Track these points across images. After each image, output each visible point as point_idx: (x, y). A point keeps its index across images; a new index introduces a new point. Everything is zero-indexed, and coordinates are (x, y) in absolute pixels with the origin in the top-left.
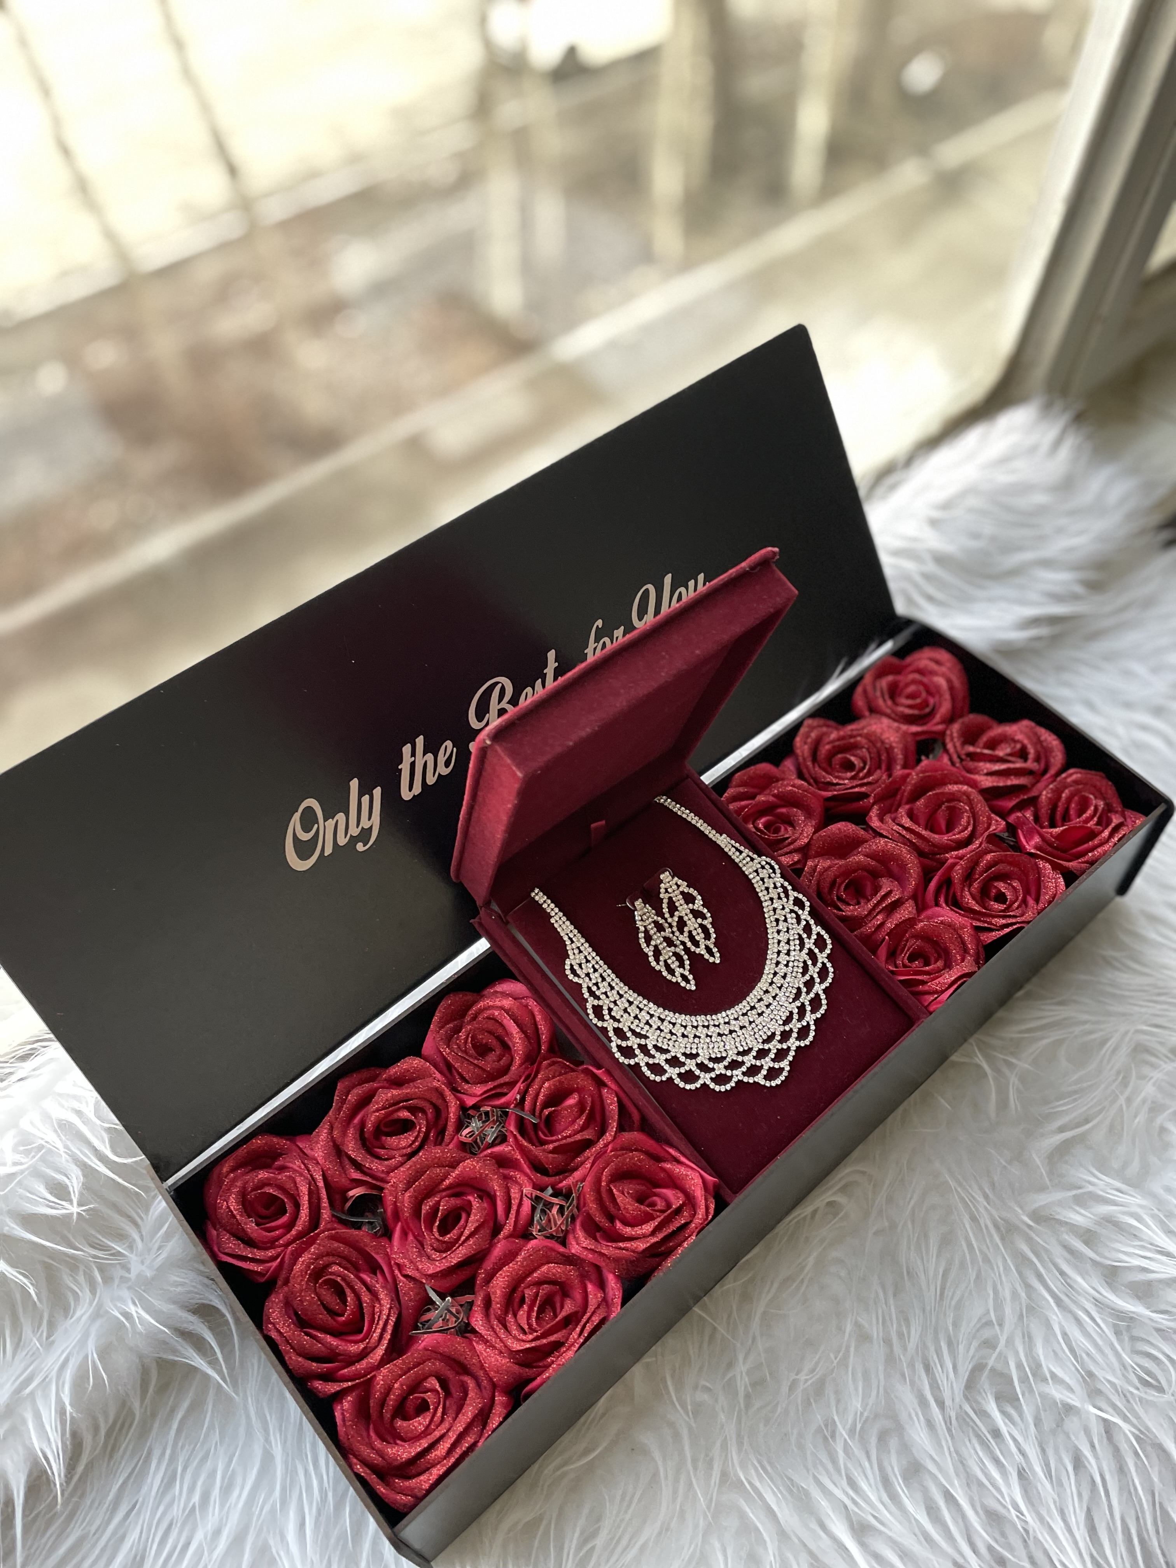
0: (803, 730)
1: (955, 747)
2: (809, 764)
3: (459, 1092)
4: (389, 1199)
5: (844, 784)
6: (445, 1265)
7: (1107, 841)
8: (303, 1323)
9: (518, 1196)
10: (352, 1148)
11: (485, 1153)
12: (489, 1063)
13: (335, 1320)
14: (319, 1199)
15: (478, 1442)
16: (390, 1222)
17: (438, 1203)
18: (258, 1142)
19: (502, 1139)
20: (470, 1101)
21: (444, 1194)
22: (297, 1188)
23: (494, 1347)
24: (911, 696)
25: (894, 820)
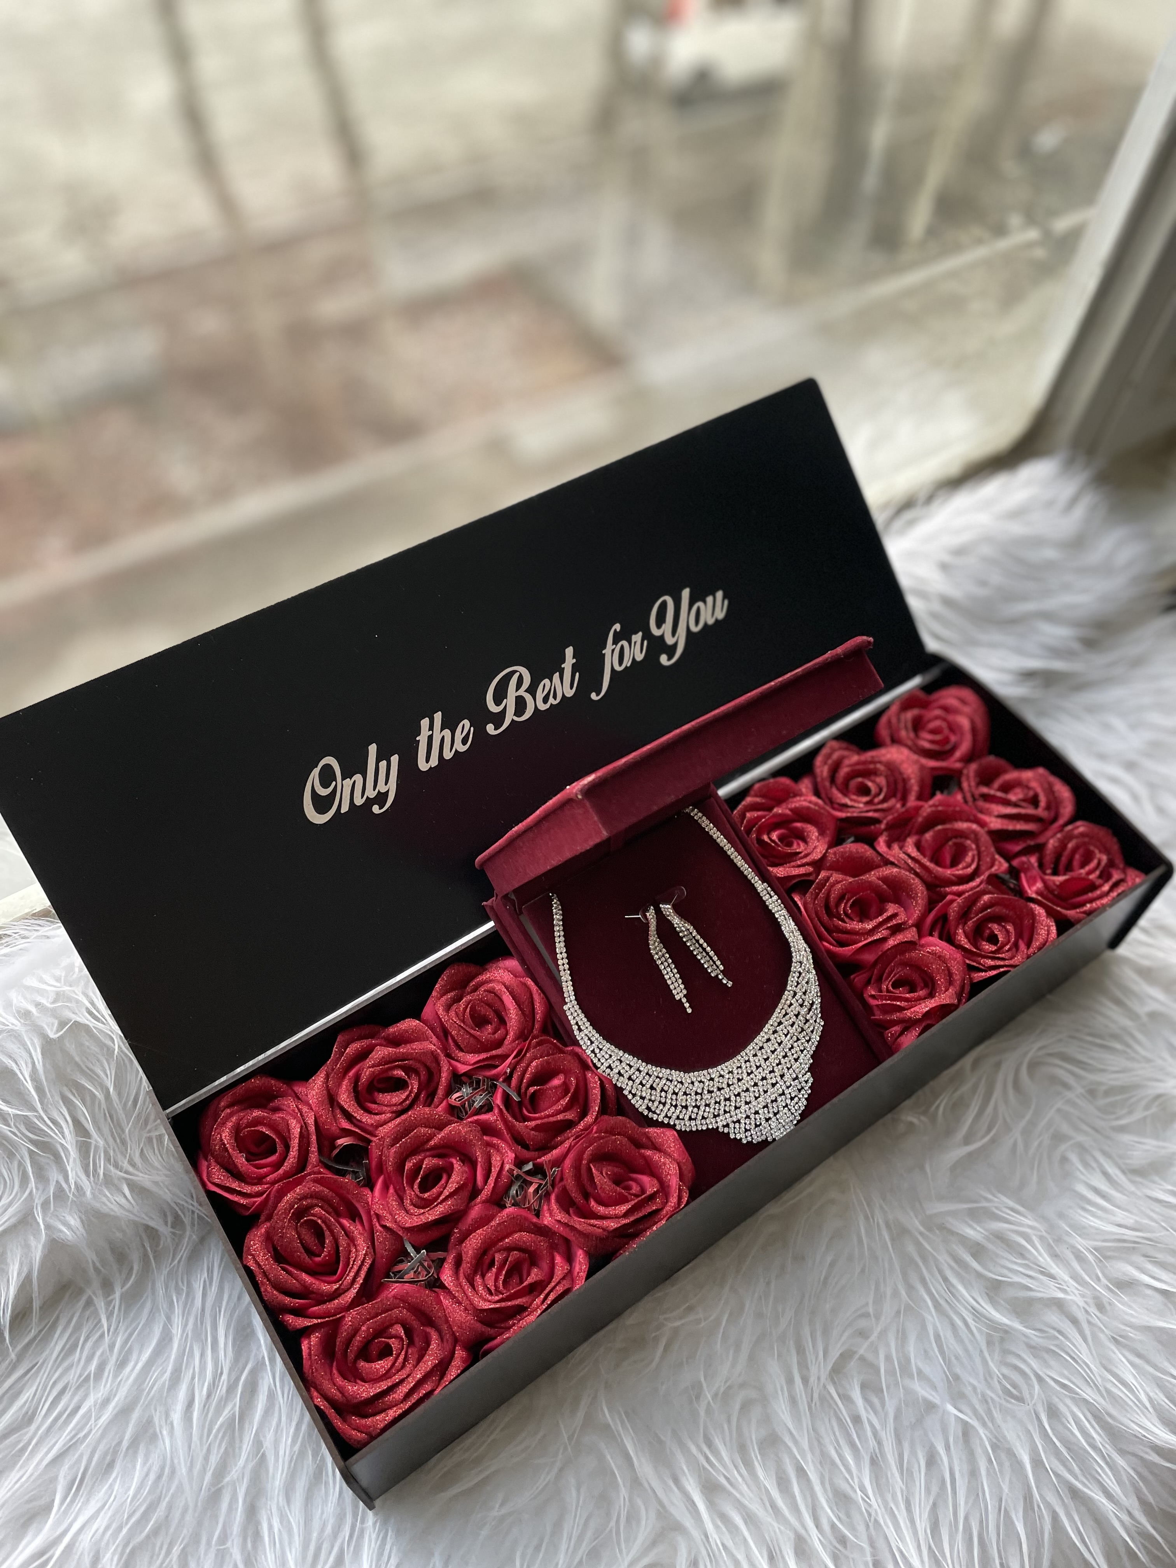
0: (824, 751)
1: (969, 786)
2: (827, 784)
3: (453, 1059)
4: (375, 1152)
5: (859, 808)
6: (423, 1220)
7: (1107, 894)
8: (279, 1257)
9: (499, 1164)
10: (345, 1098)
11: (469, 1120)
12: (487, 1033)
13: (311, 1260)
14: (309, 1144)
15: (435, 1390)
16: (374, 1175)
17: (422, 1161)
18: (256, 1082)
19: (488, 1108)
20: (463, 1069)
21: (428, 1153)
22: (289, 1131)
23: (460, 1303)
24: (934, 732)
25: (901, 848)
